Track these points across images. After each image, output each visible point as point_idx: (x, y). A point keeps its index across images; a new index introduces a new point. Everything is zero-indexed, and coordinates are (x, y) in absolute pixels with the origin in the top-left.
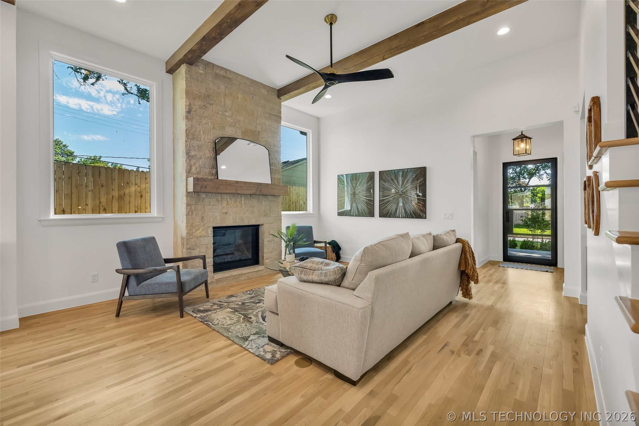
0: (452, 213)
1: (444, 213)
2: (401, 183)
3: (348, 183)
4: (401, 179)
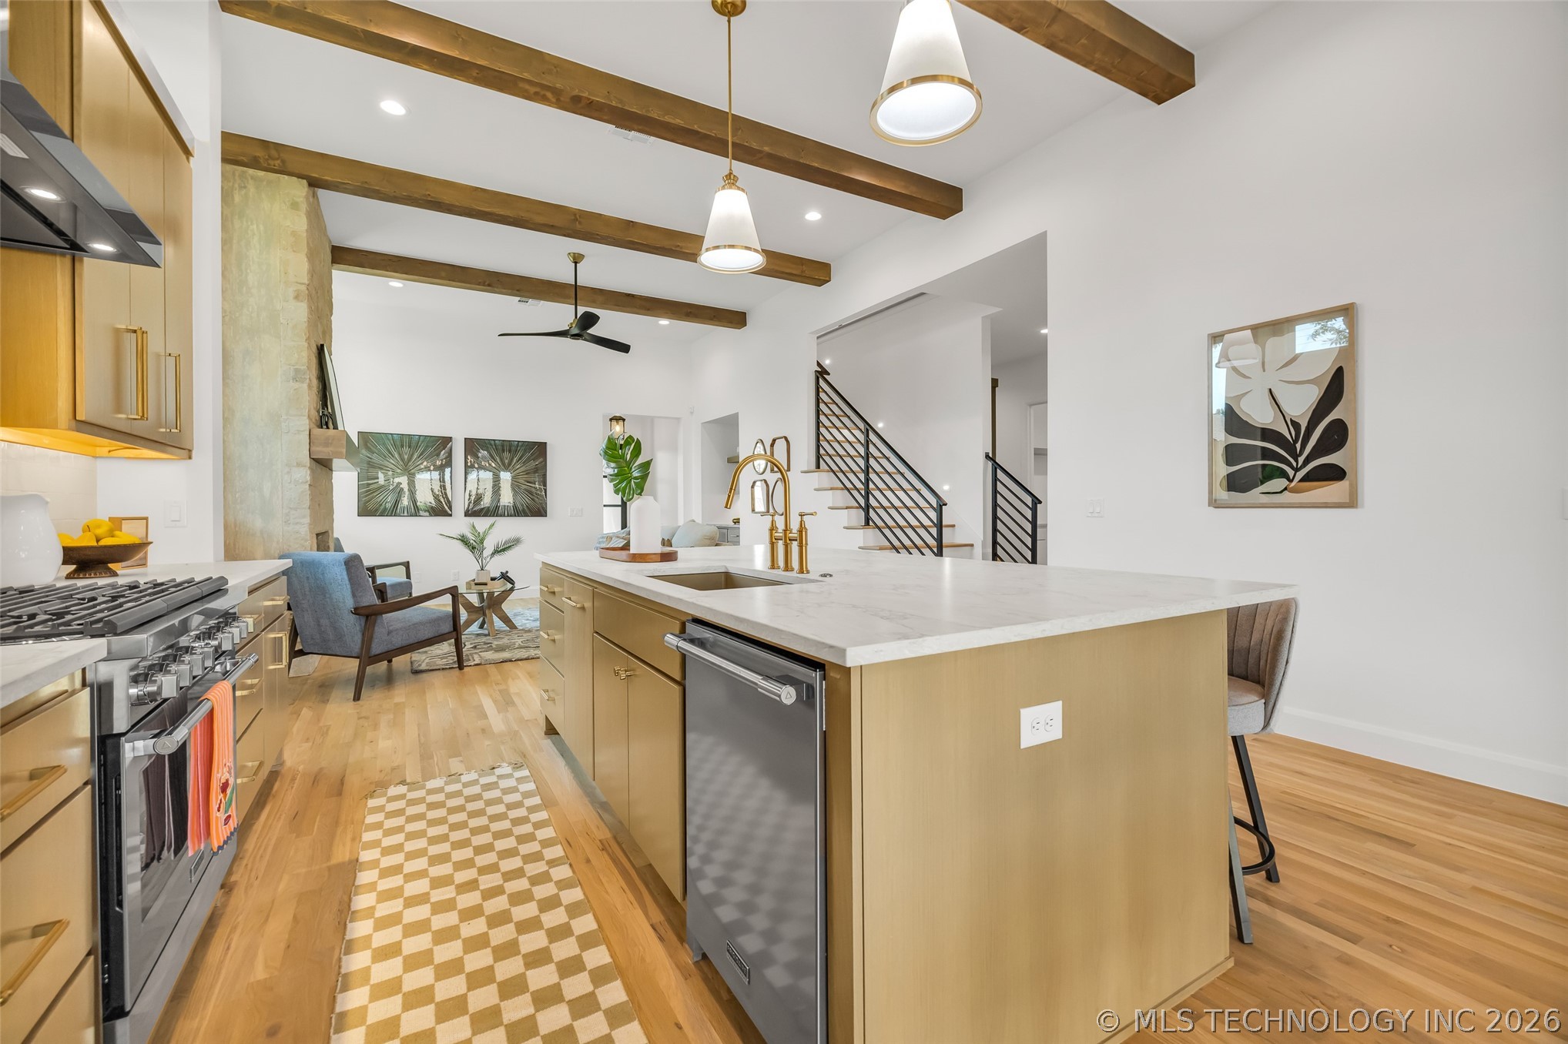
0: (582, 509)
1: (570, 509)
2: (507, 461)
3: (388, 450)
4: (506, 455)
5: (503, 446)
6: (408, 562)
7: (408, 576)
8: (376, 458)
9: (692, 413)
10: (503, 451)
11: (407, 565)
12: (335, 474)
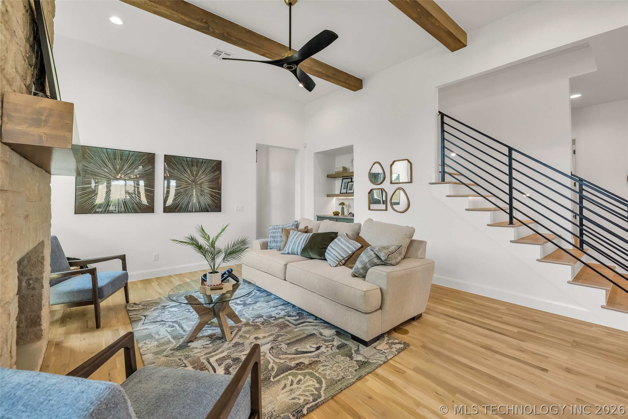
0: (243, 206)
1: (236, 206)
2: (195, 173)
3: (103, 161)
4: (195, 168)
5: (192, 162)
6: (124, 255)
7: (124, 268)
8: (92, 167)
9: (305, 147)
10: (192, 166)
11: (123, 258)
12: (53, 177)
